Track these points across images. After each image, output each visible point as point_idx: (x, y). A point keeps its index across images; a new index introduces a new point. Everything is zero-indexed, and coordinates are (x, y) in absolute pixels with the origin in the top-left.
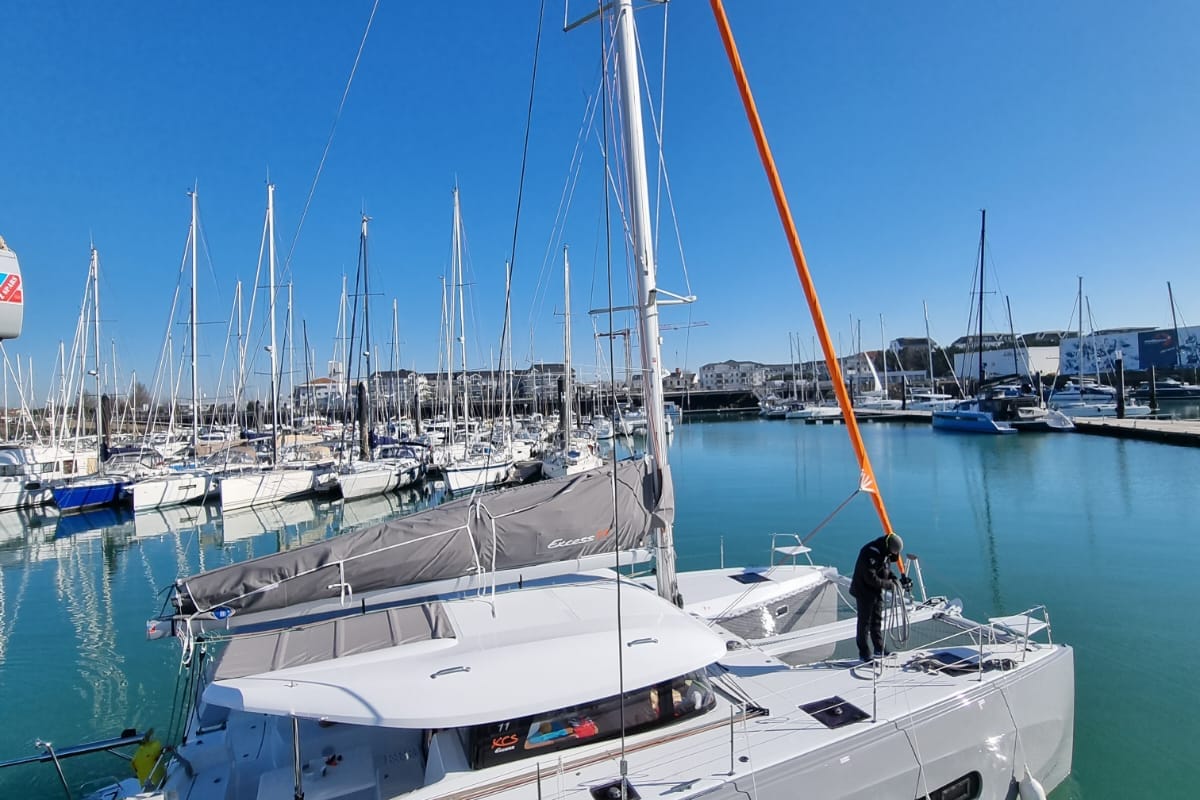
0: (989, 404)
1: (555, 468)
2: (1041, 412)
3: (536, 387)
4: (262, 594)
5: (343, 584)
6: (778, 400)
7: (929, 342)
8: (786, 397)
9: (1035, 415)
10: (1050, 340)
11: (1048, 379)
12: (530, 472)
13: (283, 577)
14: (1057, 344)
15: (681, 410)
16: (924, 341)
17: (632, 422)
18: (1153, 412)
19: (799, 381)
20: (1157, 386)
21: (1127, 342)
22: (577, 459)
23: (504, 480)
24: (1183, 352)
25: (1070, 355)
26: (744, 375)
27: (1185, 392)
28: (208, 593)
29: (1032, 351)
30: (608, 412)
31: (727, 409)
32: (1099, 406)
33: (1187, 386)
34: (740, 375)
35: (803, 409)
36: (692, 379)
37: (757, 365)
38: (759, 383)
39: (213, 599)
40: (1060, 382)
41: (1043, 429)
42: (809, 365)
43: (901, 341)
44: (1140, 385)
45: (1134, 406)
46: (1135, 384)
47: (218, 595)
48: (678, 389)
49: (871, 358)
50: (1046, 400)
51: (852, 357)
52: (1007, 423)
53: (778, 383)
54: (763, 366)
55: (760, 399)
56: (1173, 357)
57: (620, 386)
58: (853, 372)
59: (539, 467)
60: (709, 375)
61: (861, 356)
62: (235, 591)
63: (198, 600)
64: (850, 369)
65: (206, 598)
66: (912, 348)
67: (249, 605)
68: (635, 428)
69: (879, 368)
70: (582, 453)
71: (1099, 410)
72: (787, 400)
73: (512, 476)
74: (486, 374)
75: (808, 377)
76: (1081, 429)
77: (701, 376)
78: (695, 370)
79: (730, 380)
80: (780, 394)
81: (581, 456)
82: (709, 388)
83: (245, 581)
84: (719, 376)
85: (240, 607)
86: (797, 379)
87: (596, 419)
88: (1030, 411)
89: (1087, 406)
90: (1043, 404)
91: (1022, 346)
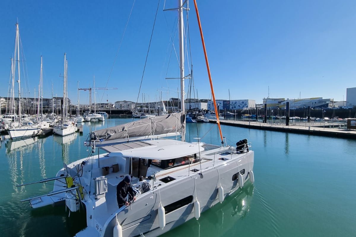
0: (191, 115)
1: (58, 129)
2: (202, 118)
3: (54, 105)
4: (111, 136)
5: (127, 135)
6: (138, 113)
7: (179, 99)
8: (141, 112)
9: (201, 118)
10: (206, 101)
11: (204, 111)
12: (48, 132)
13: (115, 132)
14: (207, 102)
15: (108, 115)
16: (177, 99)
17: (90, 117)
18: (225, 119)
19: (144, 108)
20: (226, 113)
21: (221, 103)
22: (67, 127)
23: (36, 134)
24: (231, 106)
25: (209, 105)
26: (129, 105)
27: (231, 115)
28: (100, 135)
29: (202, 103)
30: (82, 114)
31: (123, 115)
32: (214, 117)
33: (231, 113)
34: (127, 105)
35: (145, 115)
36: (112, 106)
37: (133, 103)
38: (133, 108)
39: (100, 137)
40: (207, 111)
41: (202, 122)
42: (147, 103)
43: (172, 99)
44: (223, 113)
45: (221, 117)
46: (222, 113)
47: (102, 135)
48: (107, 108)
49: (164, 103)
50: (204, 115)
51: (159, 102)
52: (195, 120)
53: (139, 108)
54: (134, 103)
55: (133, 112)
56: (229, 107)
57: (87, 106)
58: (159, 106)
59: (52, 130)
60: (118, 105)
61: (161, 102)
62: (105, 135)
63: (97, 136)
64: (159, 105)
65: (99, 136)
66: (175, 101)
67: (108, 138)
68: (91, 119)
69: (166, 105)
70: (69, 125)
71: (214, 118)
72: (141, 113)
73: (40, 133)
74: (33, 99)
75: (147, 107)
76: (211, 122)
77: (115, 105)
78: (113, 103)
79: (124, 107)
80: (139, 111)
81: (68, 126)
82: (117, 109)
83: (107, 132)
84: (121, 105)
85: (106, 139)
86: (144, 107)
87: (77, 116)
88: (200, 117)
89: (212, 117)
90: (203, 116)
91: (200, 102)
